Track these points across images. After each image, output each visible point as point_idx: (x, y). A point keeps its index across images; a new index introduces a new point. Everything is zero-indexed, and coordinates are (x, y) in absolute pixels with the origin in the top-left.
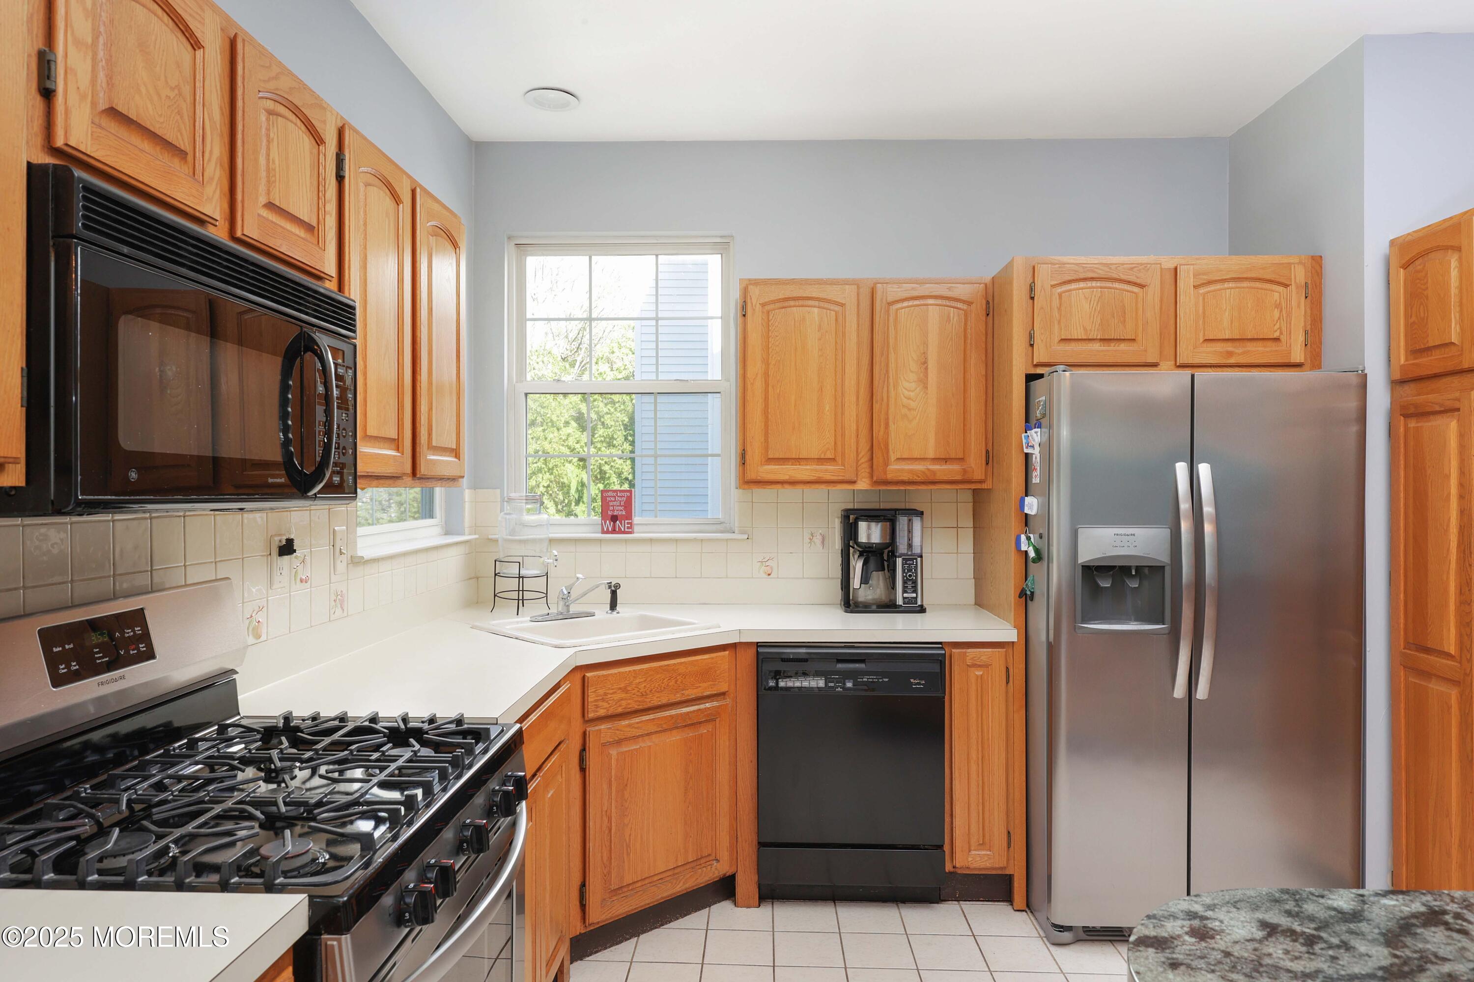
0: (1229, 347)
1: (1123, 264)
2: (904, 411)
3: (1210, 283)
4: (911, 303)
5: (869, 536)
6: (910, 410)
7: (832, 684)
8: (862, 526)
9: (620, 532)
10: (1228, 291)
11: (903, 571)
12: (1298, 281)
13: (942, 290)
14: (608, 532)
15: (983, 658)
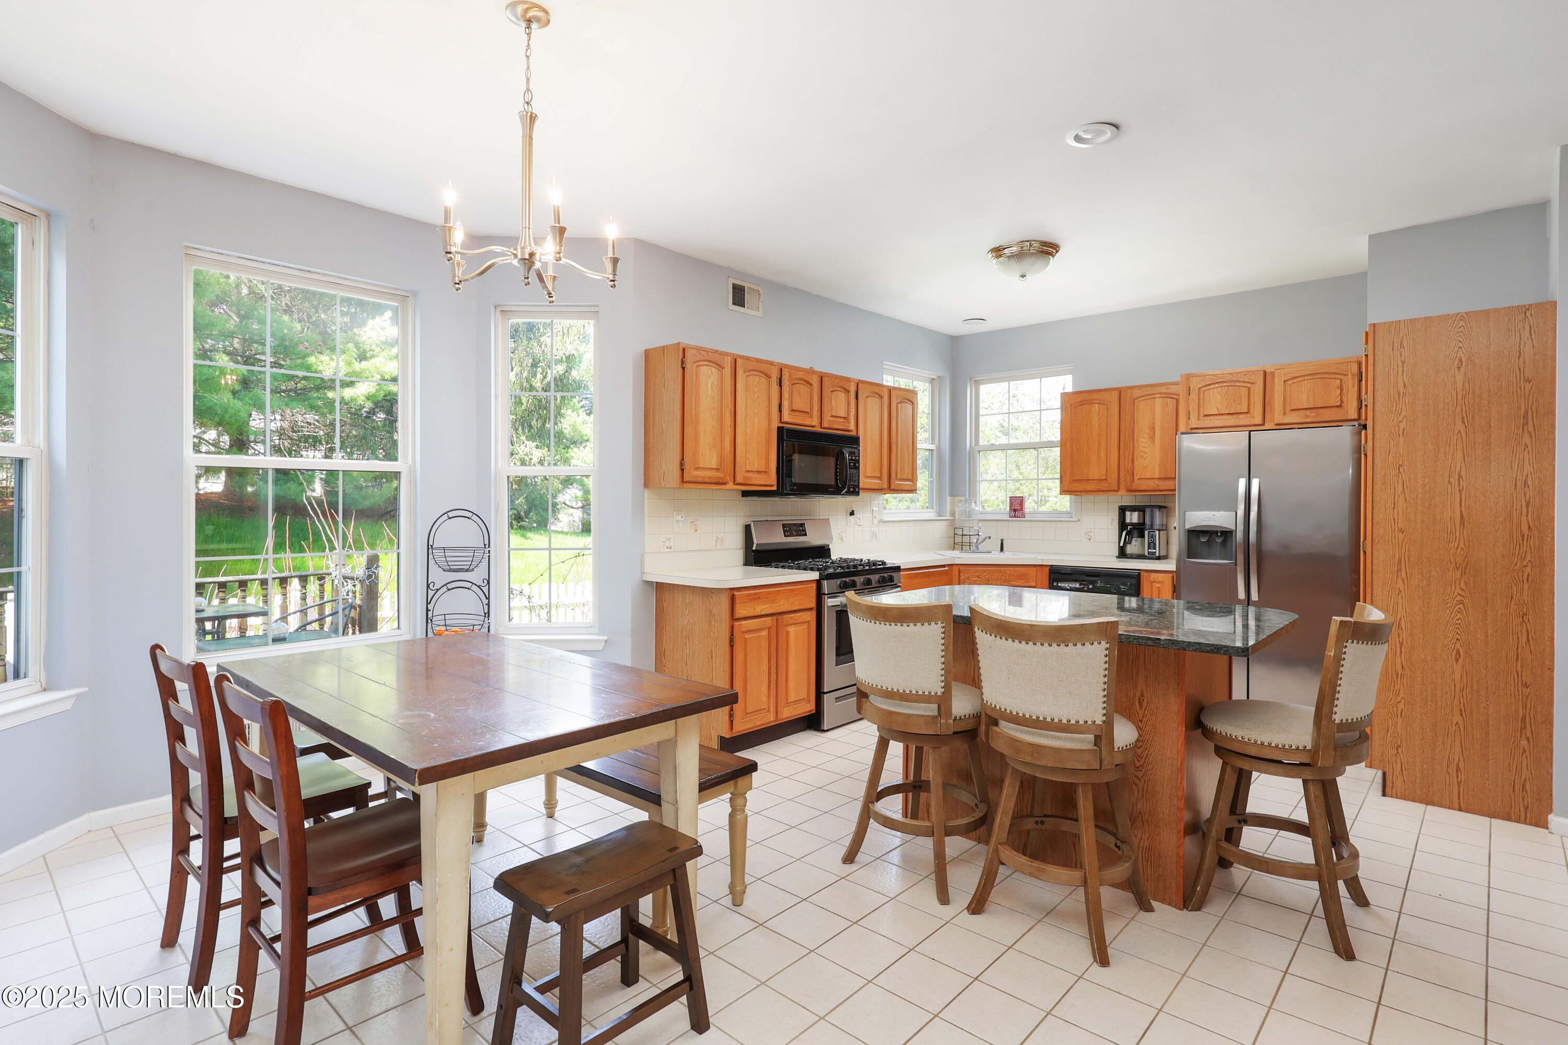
0: (1308, 412)
1: (1240, 373)
2: (1142, 454)
3: (1294, 378)
4: (1146, 397)
5: (1131, 520)
6: (1145, 453)
7: (1083, 586)
8: (1128, 514)
9: (1018, 517)
10: (1306, 381)
11: (1149, 538)
12: (1352, 372)
13: (1164, 390)
14: (1012, 517)
15: (1160, 578)
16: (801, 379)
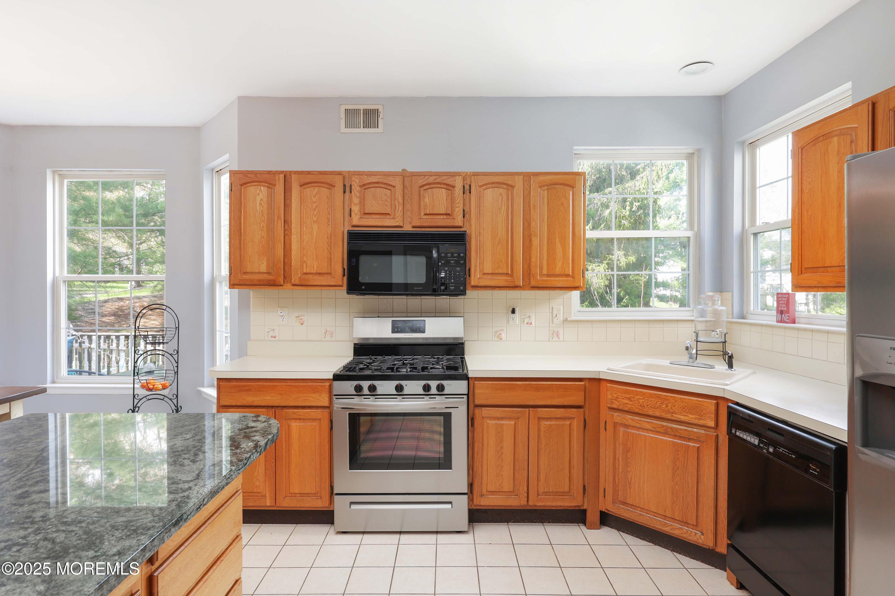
7: (761, 445)
9: (784, 322)
14: (779, 322)
16: (377, 183)
